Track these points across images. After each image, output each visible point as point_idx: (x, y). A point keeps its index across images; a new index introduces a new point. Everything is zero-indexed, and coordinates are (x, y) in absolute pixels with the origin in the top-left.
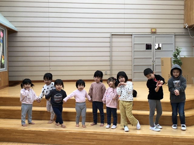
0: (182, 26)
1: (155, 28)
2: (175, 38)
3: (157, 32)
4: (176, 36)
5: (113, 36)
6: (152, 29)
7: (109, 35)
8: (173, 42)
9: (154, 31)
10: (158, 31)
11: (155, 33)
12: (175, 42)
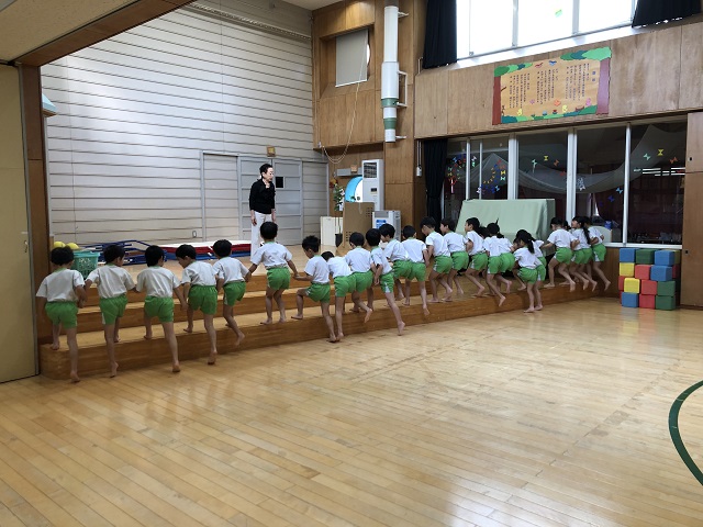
0: (312, 146)
1: (274, 147)
2: (303, 167)
3: (276, 153)
4: (304, 164)
5: (206, 157)
6: (268, 147)
7: (198, 154)
9: (271, 151)
10: (278, 151)
11: (274, 155)
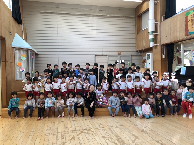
0: (135, 50)
1: (120, 52)
2: (131, 57)
3: (121, 54)
4: (132, 56)
5: (96, 56)
6: (118, 52)
7: (94, 56)
8: (130, 59)
9: (119, 53)
11: (120, 54)
12: (131, 59)
